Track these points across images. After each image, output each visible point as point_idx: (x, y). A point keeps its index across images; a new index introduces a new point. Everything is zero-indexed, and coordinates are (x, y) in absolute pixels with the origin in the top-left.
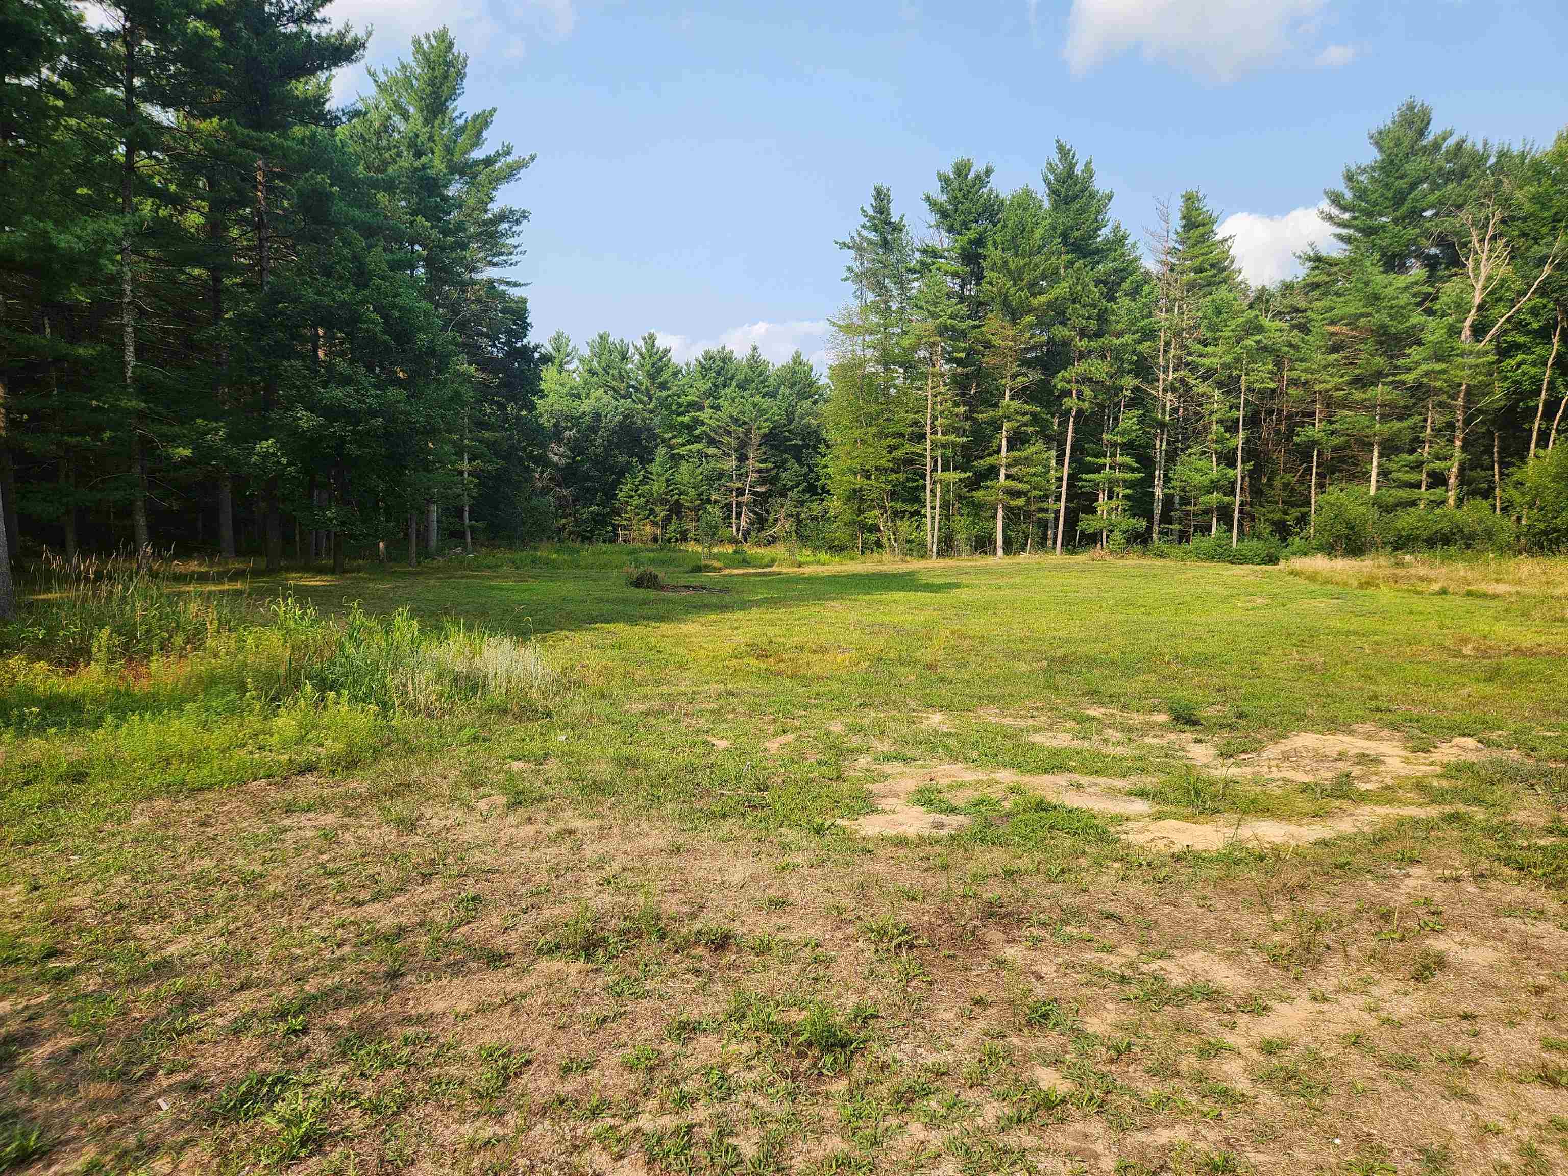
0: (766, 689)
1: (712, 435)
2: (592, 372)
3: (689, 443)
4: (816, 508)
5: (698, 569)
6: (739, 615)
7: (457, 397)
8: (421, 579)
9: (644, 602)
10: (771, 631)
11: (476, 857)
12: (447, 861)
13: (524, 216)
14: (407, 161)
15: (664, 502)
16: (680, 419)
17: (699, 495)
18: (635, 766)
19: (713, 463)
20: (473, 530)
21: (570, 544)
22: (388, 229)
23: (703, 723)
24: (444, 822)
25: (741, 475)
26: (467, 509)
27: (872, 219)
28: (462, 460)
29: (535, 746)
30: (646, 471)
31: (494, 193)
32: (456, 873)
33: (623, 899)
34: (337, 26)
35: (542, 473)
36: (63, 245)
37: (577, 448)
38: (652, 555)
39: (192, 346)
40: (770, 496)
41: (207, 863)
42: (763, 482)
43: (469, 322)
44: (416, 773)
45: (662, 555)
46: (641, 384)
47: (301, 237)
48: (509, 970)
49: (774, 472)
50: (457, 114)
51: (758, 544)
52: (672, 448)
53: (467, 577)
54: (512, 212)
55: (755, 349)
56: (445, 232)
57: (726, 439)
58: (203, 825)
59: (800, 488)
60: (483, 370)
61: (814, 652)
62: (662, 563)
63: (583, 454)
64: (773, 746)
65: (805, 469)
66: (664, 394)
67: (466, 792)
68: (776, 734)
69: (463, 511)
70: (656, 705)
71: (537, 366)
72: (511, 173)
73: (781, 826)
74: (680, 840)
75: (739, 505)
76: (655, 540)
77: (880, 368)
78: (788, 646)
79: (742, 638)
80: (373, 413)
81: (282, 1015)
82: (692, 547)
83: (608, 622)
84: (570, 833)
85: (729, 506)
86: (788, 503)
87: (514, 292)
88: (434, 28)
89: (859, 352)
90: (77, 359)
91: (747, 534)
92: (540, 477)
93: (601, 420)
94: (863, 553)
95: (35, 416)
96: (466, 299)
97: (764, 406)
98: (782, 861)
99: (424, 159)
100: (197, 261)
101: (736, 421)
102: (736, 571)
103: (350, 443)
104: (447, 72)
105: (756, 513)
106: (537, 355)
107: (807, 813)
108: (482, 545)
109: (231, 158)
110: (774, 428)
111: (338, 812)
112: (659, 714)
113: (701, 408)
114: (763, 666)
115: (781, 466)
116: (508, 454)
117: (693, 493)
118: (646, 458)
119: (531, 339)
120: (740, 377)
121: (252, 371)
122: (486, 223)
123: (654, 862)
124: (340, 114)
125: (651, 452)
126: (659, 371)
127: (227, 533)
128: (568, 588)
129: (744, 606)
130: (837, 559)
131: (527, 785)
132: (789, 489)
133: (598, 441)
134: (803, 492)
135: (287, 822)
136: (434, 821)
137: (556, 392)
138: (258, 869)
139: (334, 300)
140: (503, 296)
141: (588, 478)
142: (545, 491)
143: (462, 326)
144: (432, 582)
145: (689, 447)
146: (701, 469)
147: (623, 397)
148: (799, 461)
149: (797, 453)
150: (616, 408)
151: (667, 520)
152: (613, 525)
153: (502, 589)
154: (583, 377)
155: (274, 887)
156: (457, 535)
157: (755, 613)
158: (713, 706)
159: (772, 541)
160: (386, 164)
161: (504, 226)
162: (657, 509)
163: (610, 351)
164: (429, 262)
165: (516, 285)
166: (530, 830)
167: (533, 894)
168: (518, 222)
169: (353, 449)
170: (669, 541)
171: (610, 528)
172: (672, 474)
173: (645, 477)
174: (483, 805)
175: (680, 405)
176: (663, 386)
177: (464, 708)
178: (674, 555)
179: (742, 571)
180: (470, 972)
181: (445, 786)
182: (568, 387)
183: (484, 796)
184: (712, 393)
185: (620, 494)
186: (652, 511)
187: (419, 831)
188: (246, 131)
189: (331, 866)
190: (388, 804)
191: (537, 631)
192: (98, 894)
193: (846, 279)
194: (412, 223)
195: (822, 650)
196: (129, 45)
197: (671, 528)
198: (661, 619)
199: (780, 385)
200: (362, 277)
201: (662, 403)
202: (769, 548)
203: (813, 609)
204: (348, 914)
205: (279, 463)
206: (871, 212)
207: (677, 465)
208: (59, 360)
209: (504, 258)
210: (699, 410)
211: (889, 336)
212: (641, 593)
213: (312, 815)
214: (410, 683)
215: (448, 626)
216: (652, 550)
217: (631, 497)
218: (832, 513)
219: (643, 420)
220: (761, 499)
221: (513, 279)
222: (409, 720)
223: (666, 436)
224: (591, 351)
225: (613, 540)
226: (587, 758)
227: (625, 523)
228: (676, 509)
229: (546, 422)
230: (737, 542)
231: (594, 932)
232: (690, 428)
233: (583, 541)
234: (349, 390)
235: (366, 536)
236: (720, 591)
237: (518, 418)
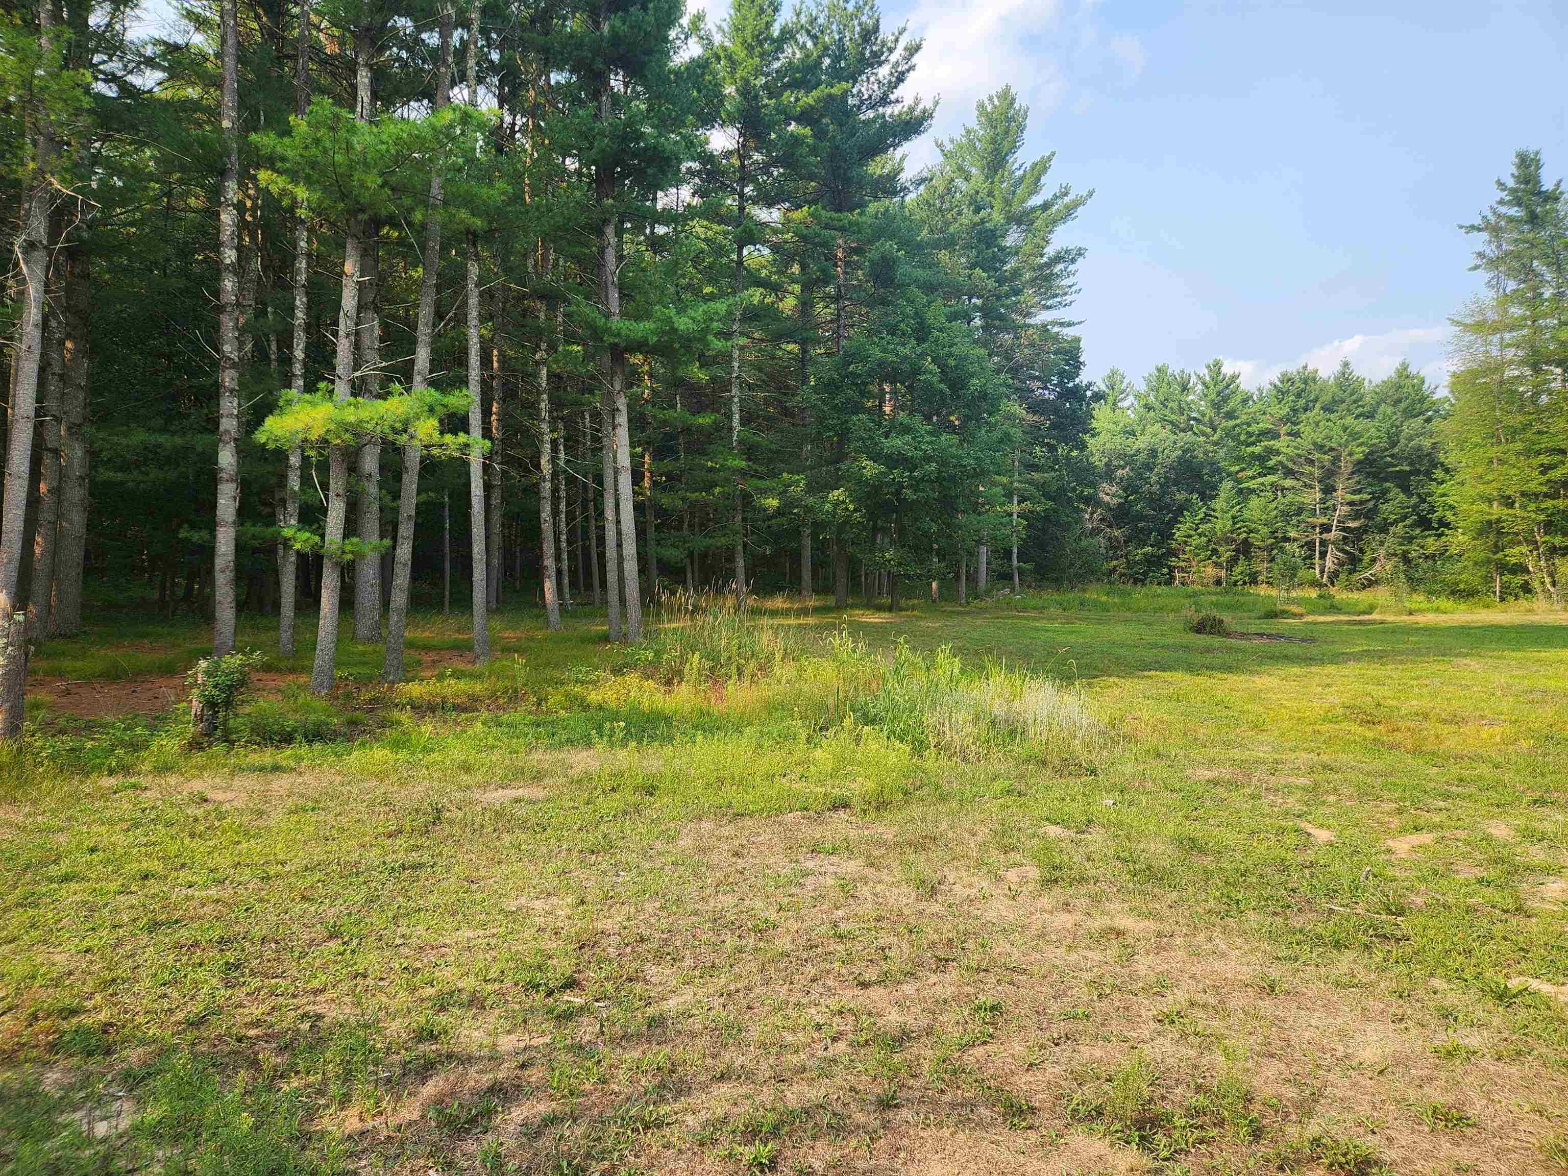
0: (1379, 765)
1: (1290, 465)
2: (1149, 408)
3: (1260, 475)
4: (1432, 544)
5: (1272, 615)
6: (1331, 669)
7: (1006, 438)
8: (968, 618)
9: (1208, 650)
10: (1379, 692)
11: (1001, 946)
12: (965, 945)
13: (1080, 253)
14: (968, 217)
15: (1228, 541)
16: (1249, 450)
17: (1273, 533)
18: (1202, 852)
19: (1290, 496)
20: (1021, 572)
21: (1121, 586)
22: (948, 285)
23: (1293, 803)
24: (968, 891)
25: (1327, 508)
26: (1015, 550)
27: (1513, 191)
28: (1011, 502)
29: (1075, 809)
30: (1208, 508)
31: (1050, 236)
32: (974, 964)
33: (1192, 1053)
34: (908, 101)
35: (1092, 514)
36: (682, 327)
37: (1130, 488)
38: (1214, 598)
39: (787, 412)
40: (1366, 532)
41: (729, 901)
42: (1356, 516)
43: (1022, 366)
44: (944, 826)
45: (1227, 599)
46: (1204, 415)
47: (873, 302)
48: (1033, 1136)
49: (1370, 505)
50: (1016, 165)
51: (1349, 587)
52: (1239, 482)
53: (1013, 617)
54: (1067, 252)
55: (1346, 365)
56: (1000, 281)
57: (1307, 469)
58: (736, 854)
59: (1408, 522)
60: (1035, 413)
61: (1445, 722)
62: (1229, 607)
63: (1136, 492)
64: (1402, 846)
65: (1415, 500)
66: (1231, 423)
67: (995, 856)
68: (1403, 831)
69: (1011, 552)
70: (1225, 772)
71: (1088, 404)
72: (1069, 212)
73: (1431, 975)
74: (1275, 972)
75: (1323, 543)
76: (1218, 582)
77: (1528, 371)
78: (1403, 712)
79: (1335, 698)
80: (928, 459)
81: (752, 1133)
82: (1263, 590)
83: (1164, 670)
84: (1118, 934)
85: (1310, 545)
86: (1390, 540)
87: (1069, 333)
88: (996, 88)
89: (1495, 353)
90: (700, 428)
91: (1334, 577)
92: (1090, 518)
93: (1156, 457)
94: (1502, 599)
95: (670, 477)
96: (1020, 345)
97: (1357, 429)
98: (1445, 1039)
99: (983, 213)
100: (790, 338)
101: (1320, 448)
102: (1321, 619)
103: (907, 487)
104: (1008, 127)
105: (1346, 552)
106: (1089, 394)
107: (1473, 961)
108: (1029, 587)
109: (817, 240)
110: (1371, 453)
111: (861, 861)
112: (1232, 784)
113: (1276, 436)
114: (1370, 735)
115: (1381, 496)
116: (1058, 496)
117: (1264, 530)
118: (1207, 494)
119: (1084, 378)
120: (1326, 398)
121: (828, 428)
122: (1041, 267)
123: (1237, 1001)
124: (908, 184)
125: (1215, 488)
126: (1225, 400)
127: (807, 575)
128: (1120, 632)
129: (1338, 659)
130: (1463, 607)
131: (1065, 858)
132: (1391, 524)
133: (1154, 479)
134: (1411, 526)
135: (810, 864)
136: (957, 888)
137: (1109, 431)
138: (773, 916)
139: (897, 355)
140: (1055, 338)
141: (1142, 518)
142: (1095, 532)
143: (1014, 371)
144: (979, 622)
145: (1260, 480)
146: (1274, 504)
147: (1183, 431)
148: (1406, 490)
149: (1403, 482)
150: (1175, 443)
151: (1233, 561)
152: (1169, 567)
153: (1047, 631)
154: (1139, 413)
155: (783, 943)
156: (1005, 577)
157: (1351, 669)
158: (1304, 781)
159: (1370, 583)
160: (947, 224)
161: (1061, 266)
162: (1221, 549)
163: (1169, 384)
164: (986, 312)
165: (1070, 325)
166: (1065, 920)
167: (1068, 1018)
168: (1073, 261)
169: (908, 493)
170: (1235, 583)
171: (1165, 570)
172: (1240, 511)
173: (1206, 515)
174: (1012, 876)
175: (1250, 435)
176: (1230, 415)
177: (1000, 755)
178: (1242, 599)
179: (1329, 618)
180: (981, 1124)
181: (972, 845)
182: (1121, 425)
183: (1015, 865)
184: (1292, 418)
185: (1178, 534)
186: (1215, 552)
187: (940, 898)
188: (829, 215)
189: (844, 927)
190: (912, 857)
191: (1081, 676)
192: (629, 919)
193: (1476, 267)
194: (970, 276)
195: (1455, 720)
196: (741, 158)
197: (1238, 569)
198: (1229, 669)
199: (1378, 404)
200: (922, 332)
201: (1228, 433)
202: (1363, 593)
203: (1436, 667)
204: (850, 996)
205: (847, 509)
206: (1511, 183)
207: (1246, 500)
208: (687, 430)
209: (1058, 299)
210: (1273, 438)
211: (1538, 330)
212: (1203, 640)
213: (834, 859)
214: (947, 722)
215: (989, 666)
216: (1216, 594)
217: (1190, 536)
218: (1453, 550)
219: (1206, 453)
220: (1353, 537)
221: (1067, 320)
222: (944, 761)
223: (1232, 469)
224: (1148, 385)
225: (1169, 582)
226: (1140, 833)
227: (1183, 564)
228: (1245, 549)
229: (1098, 461)
230: (1321, 586)
231: (1151, 1100)
232: (1261, 459)
233: (1135, 583)
234: (908, 438)
235: (919, 576)
236: (1303, 640)
237: (1068, 458)
